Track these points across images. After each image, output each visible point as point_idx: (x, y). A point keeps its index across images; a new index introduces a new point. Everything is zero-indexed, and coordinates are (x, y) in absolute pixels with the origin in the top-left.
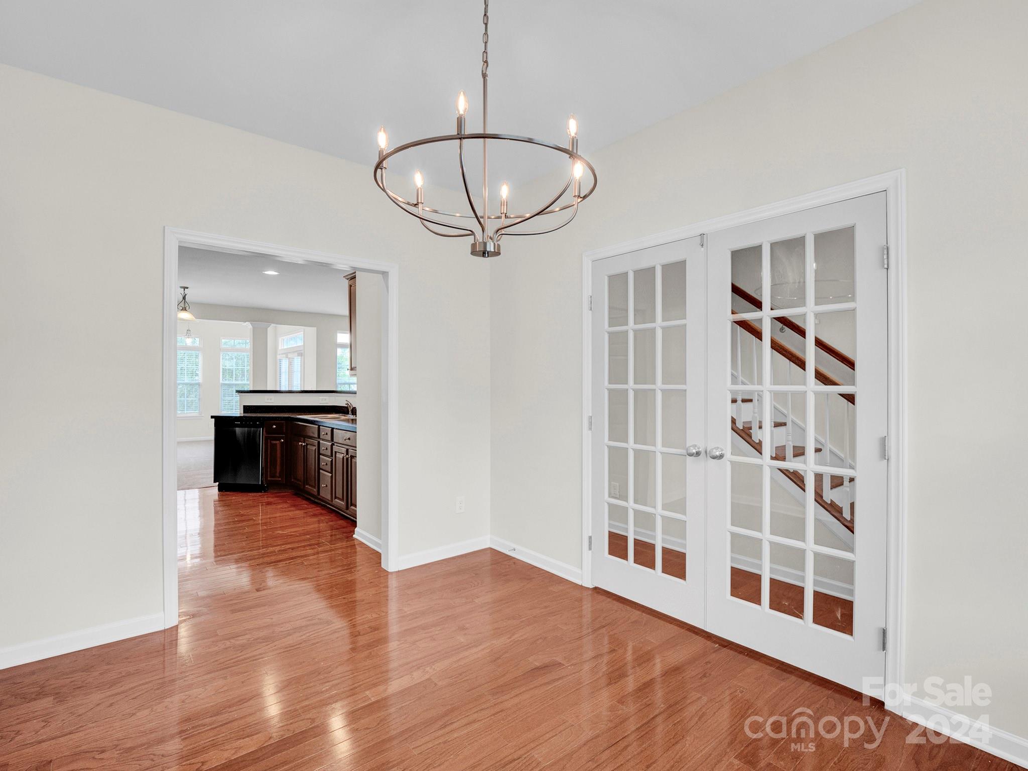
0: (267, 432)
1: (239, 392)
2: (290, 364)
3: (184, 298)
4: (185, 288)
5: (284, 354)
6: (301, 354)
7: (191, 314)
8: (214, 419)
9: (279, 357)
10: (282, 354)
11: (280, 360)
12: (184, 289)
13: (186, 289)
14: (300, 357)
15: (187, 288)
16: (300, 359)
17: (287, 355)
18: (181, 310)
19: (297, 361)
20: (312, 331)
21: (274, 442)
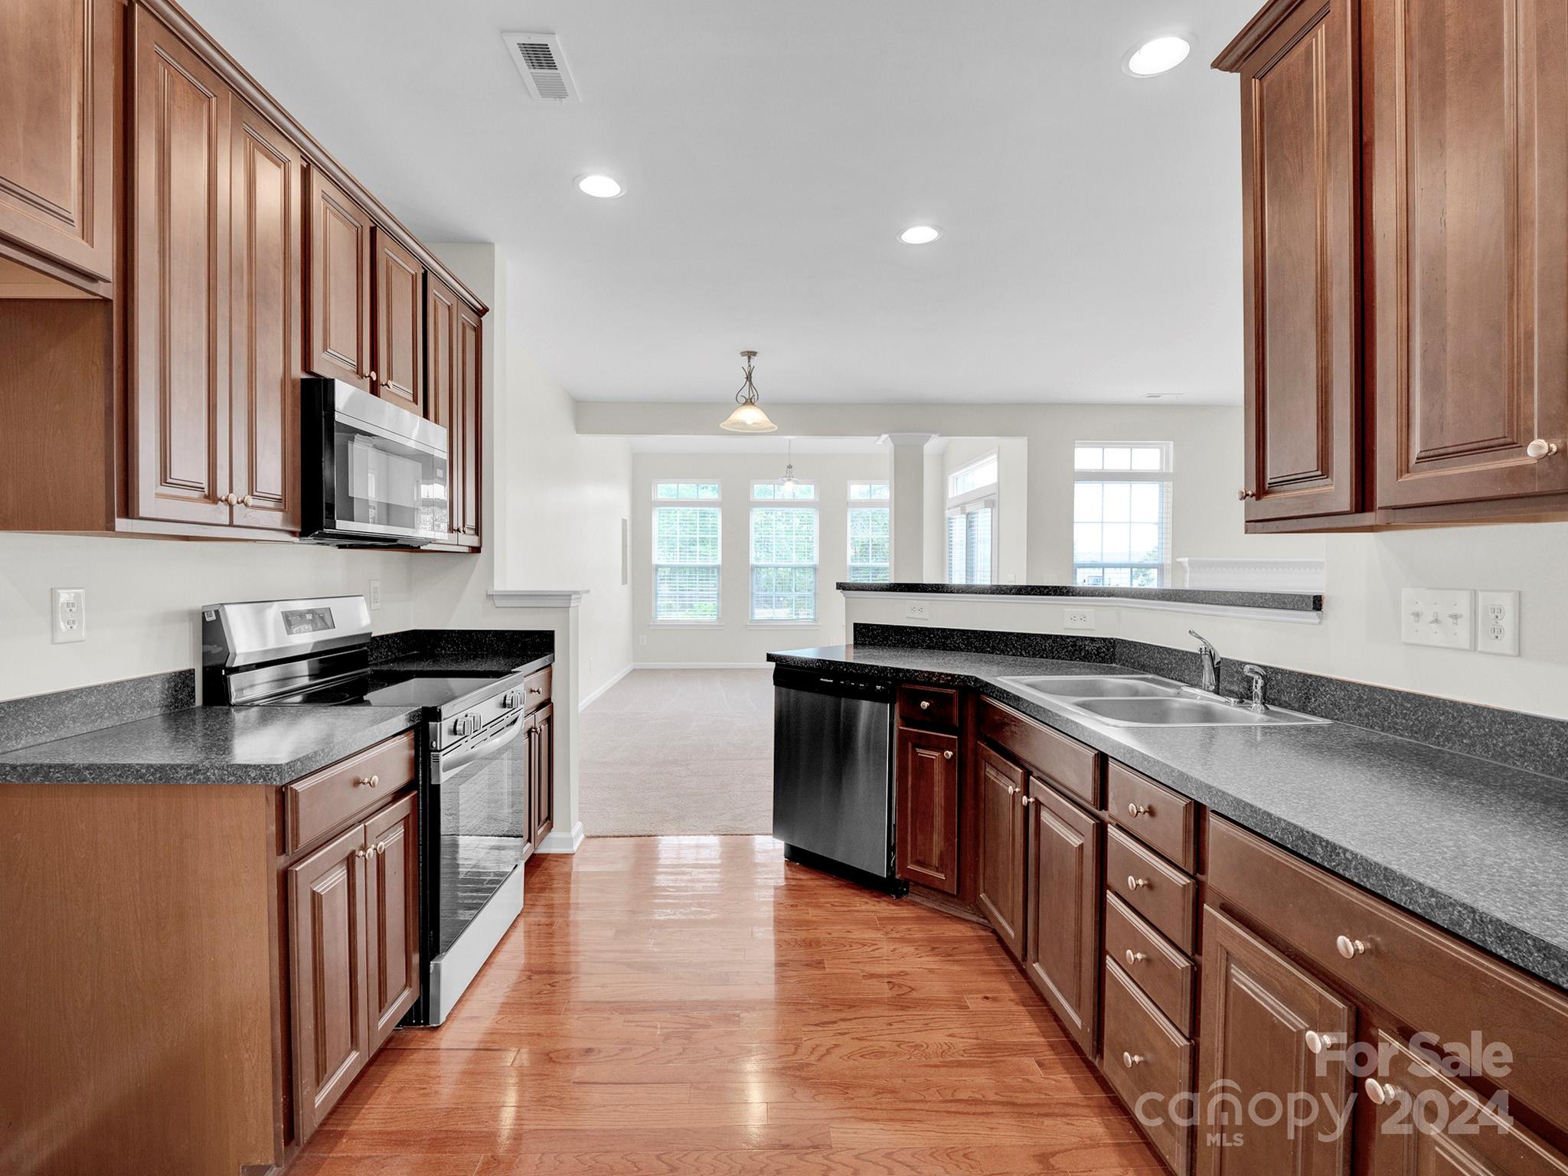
0: (906, 720)
1: (841, 586)
2: (970, 525)
3: (749, 378)
4: (750, 354)
5: (958, 506)
6: (991, 504)
7: (764, 415)
8: (773, 665)
9: (948, 514)
10: (955, 507)
11: (950, 519)
12: (749, 358)
13: (752, 357)
14: (990, 510)
15: (754, 354)
16: (990, 514)
17: (965, 508)
18: (744, 404)
19: (984, 519)
20: (1018, 446)
21: (923, 753)
